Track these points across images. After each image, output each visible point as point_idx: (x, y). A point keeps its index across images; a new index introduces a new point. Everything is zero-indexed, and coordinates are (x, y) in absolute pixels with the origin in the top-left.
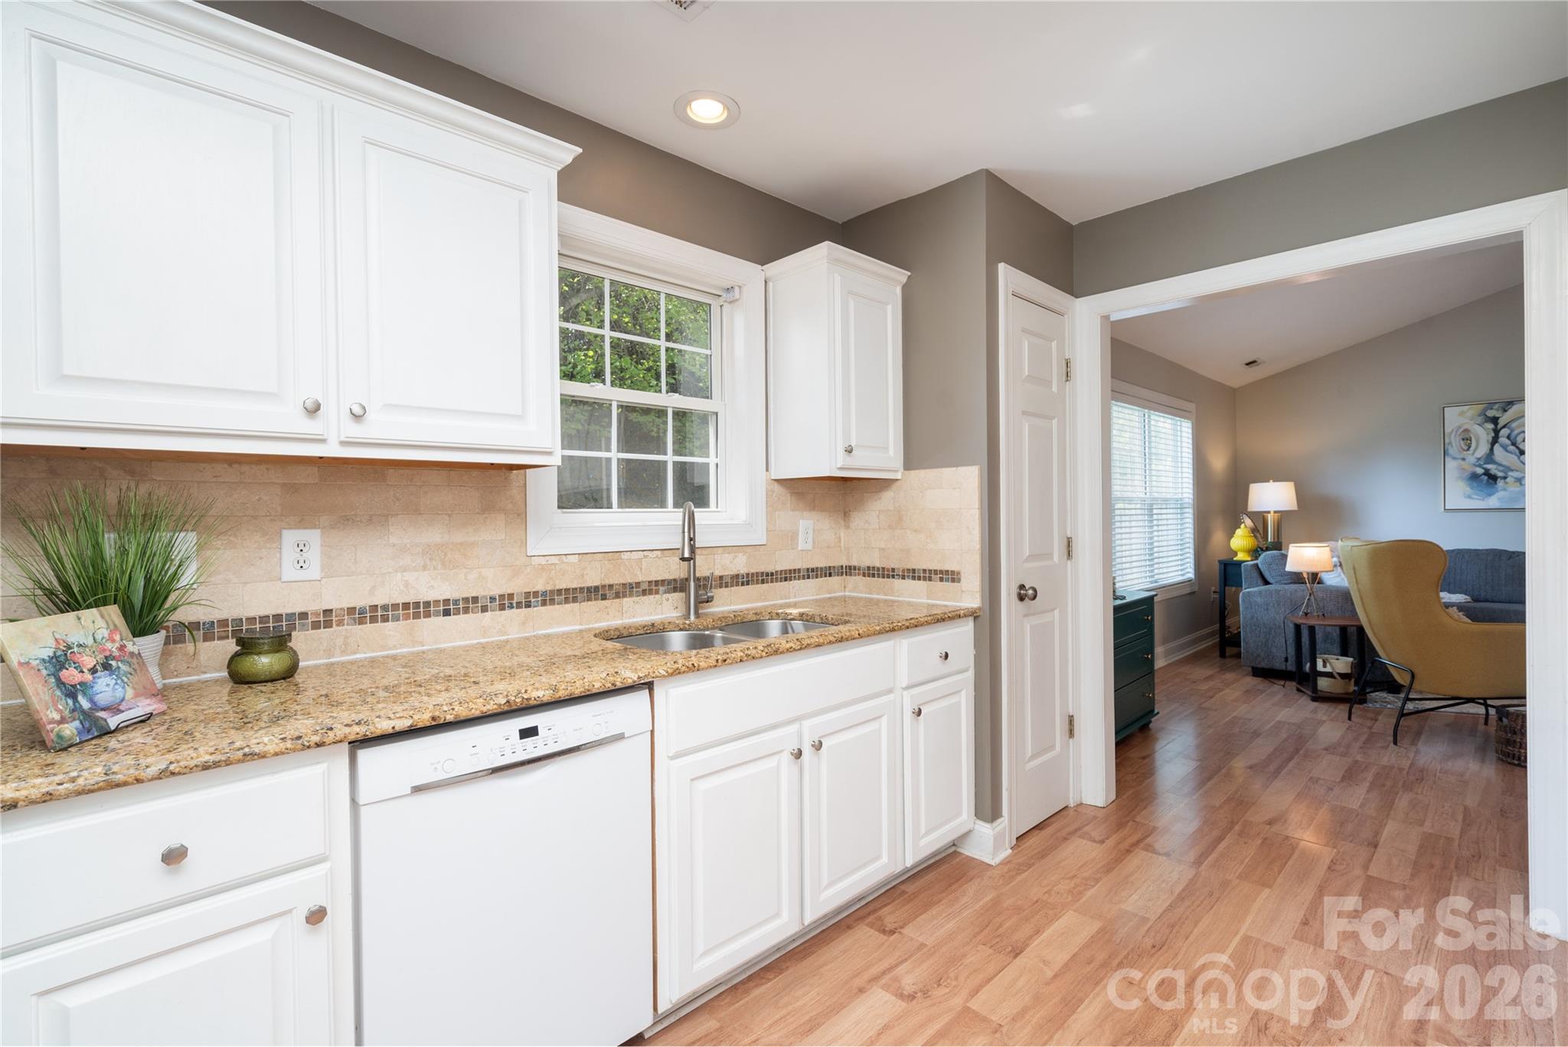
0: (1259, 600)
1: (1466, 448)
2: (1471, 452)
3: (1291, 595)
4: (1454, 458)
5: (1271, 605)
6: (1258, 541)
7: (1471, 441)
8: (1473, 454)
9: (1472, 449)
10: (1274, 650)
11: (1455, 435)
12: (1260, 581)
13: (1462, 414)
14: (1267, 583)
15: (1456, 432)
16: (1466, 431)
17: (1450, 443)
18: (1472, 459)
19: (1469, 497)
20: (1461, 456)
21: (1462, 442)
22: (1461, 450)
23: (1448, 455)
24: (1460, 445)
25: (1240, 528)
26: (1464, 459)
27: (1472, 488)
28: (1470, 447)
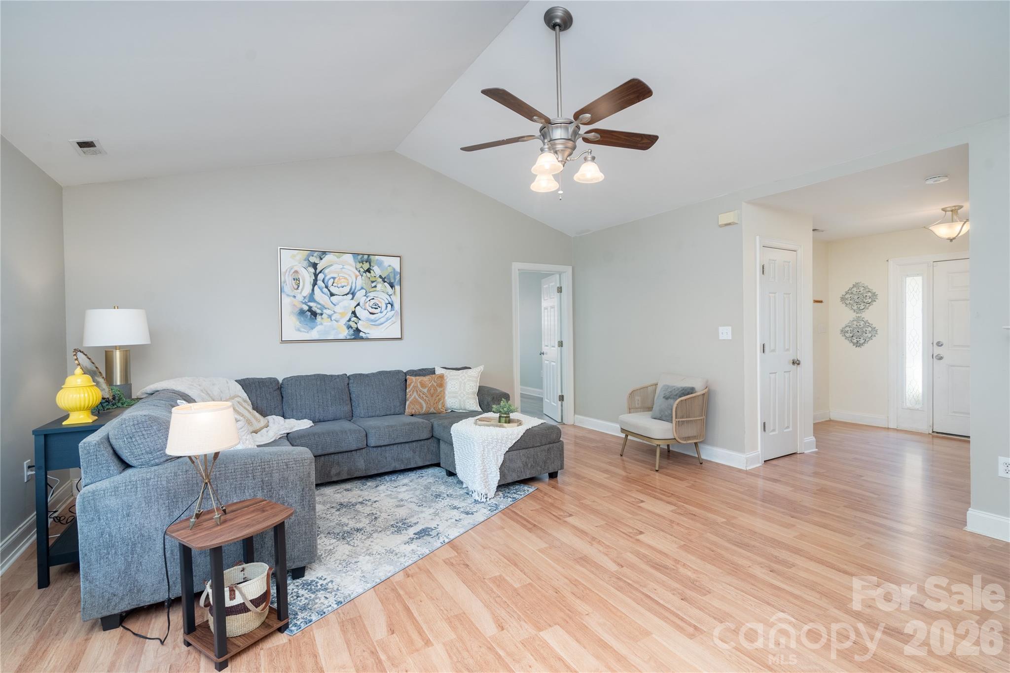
0: (113, 502)
1: (296, 287)
2: (299, 291)
3: (168, 482)
4: (288, 295)
5: (136, 505)
6: (102, 390)
7: (299, 281)
8: (301, 293)
9: (300, 288)
10: (140, 577)
11: (289, 274)
12: (114, 466)
13: (293, 256)
14: (126, 466)
15: (289, 272)
16: (296, 272)
17: (285, 282)
18: (300, 298)
19: (299, 330)
20: (292, 294)
21: (293, 282)
22: (293, 289)
23: (284, 292)
24: (292, 284)
25: (73, 374)
26: (295, 297)
27: (300, 323)
28: (298, 286)
